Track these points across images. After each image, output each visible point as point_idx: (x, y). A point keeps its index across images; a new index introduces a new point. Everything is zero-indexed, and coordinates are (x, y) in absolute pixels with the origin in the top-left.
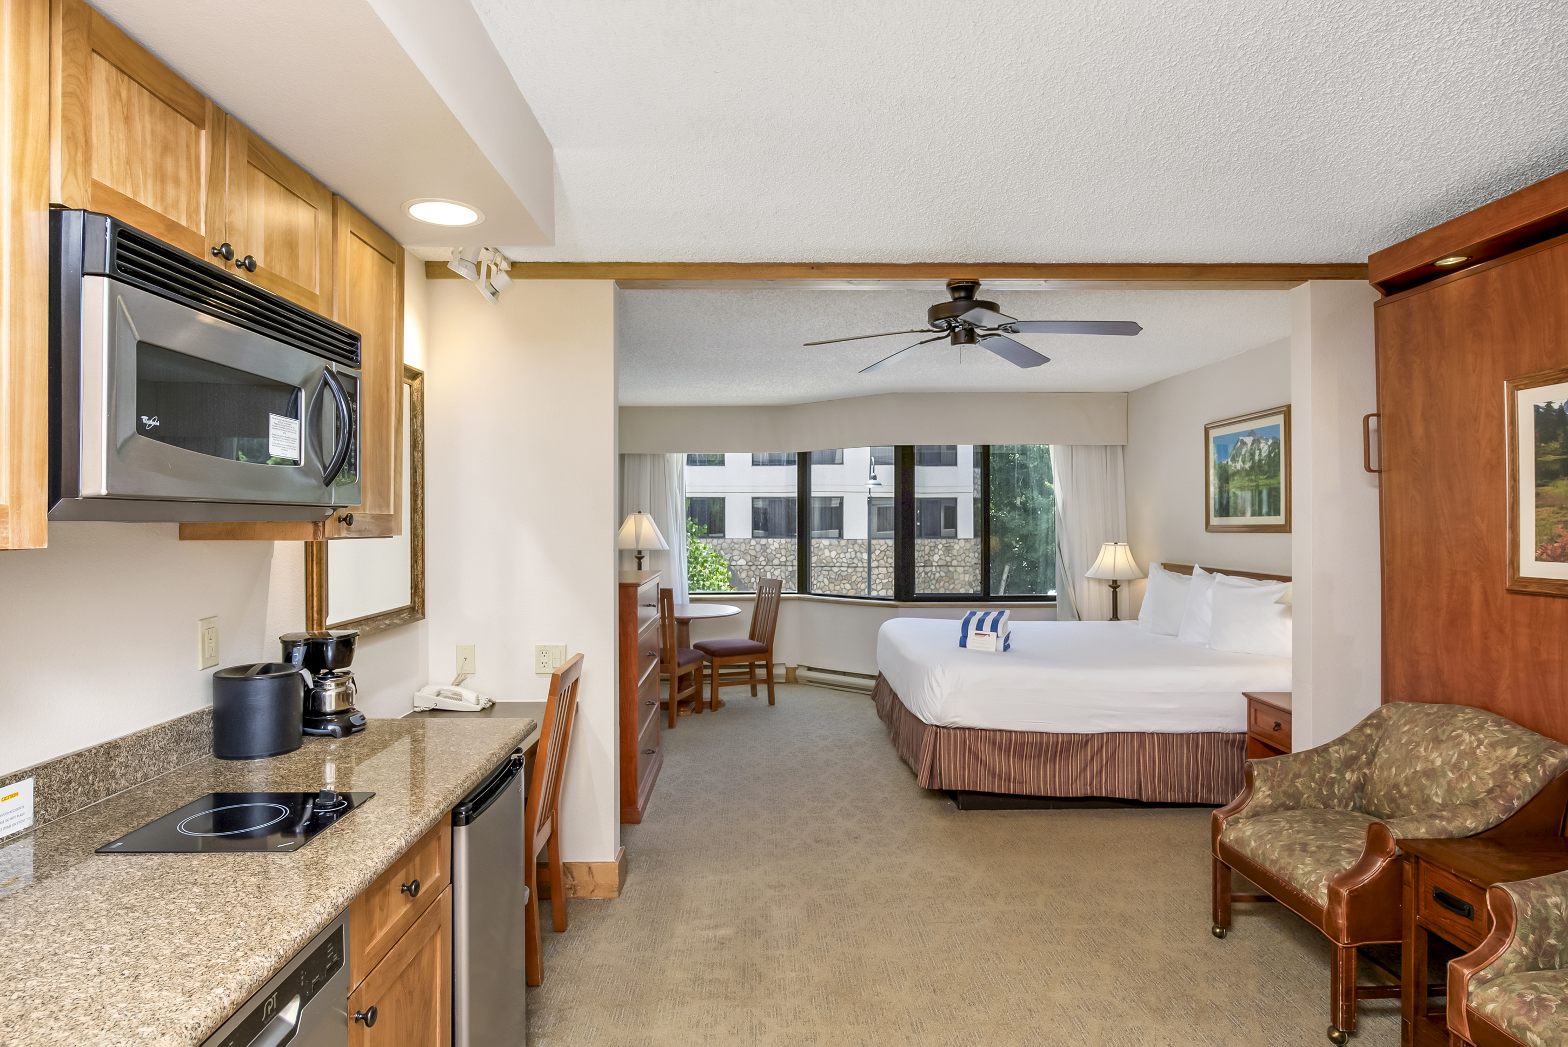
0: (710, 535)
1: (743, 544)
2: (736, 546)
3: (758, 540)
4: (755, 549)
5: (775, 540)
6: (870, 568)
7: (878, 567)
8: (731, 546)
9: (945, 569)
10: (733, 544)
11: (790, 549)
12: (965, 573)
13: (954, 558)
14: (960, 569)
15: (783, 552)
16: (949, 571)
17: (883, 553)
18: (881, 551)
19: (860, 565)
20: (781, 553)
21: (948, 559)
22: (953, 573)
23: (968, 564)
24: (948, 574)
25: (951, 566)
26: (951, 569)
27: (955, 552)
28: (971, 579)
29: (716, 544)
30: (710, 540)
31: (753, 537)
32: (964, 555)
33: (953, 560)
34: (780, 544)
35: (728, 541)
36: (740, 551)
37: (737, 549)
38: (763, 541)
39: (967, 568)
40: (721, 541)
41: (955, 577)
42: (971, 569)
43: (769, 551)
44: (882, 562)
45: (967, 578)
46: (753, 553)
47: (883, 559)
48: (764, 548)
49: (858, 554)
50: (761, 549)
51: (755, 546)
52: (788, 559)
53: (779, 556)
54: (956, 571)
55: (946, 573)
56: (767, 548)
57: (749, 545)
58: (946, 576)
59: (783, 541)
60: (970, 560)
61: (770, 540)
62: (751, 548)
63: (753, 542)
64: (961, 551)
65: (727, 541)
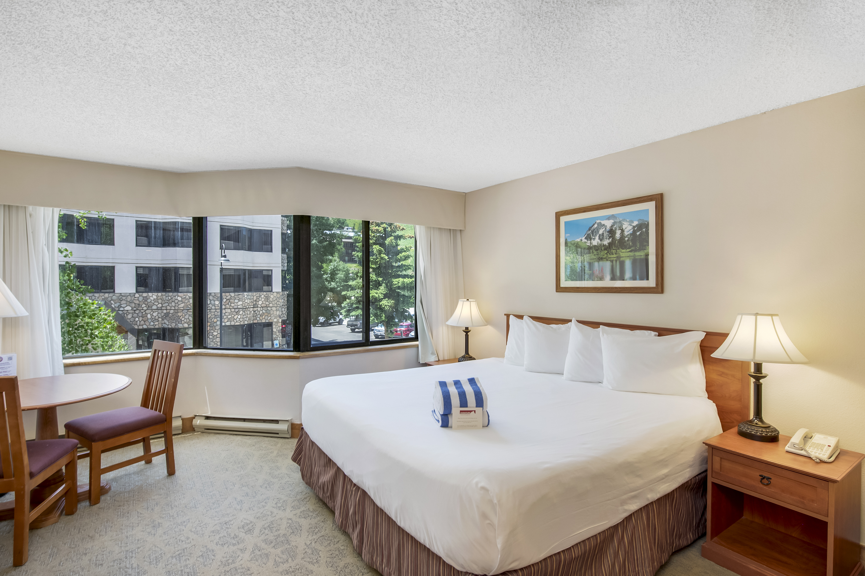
0: (103, 291)
1: (129, 297)
2: (124, 298)
3: (141, 294)
4: (138, 300)
5: (154, 293)
6: (221, 309)
7: (225, 309)
8: (120, 298)
9: (266, 309)
10: (121, 297)
11: (164, 299)
12: (276, 310)
13: (270, 302)
14: (274, 309)
15: (160, 301)
16: (268, 310)
17: (228, 301)
18: (227, 300)
19: (213, 308)
20: (158, 302)
21: (267, 303)
22: (270, 311)
23: (279, 306)
24: (267, 311)
25: (269, 307)
26: (269, 308)
27: (271, 299)
28: (280, 314)
29: (108, 296)
30: (103, 294)
31: (137, 292)
32: (276, 301)
33: (270, 303)
34: (157, 296)
35: (118, 295)
36: (127, 301)
37: (125, 300)
38: (145, 295)
39: (278, 308)
40: (111, 295)
41: (271, 313)
42: (280, 308)
43: (149, 301)
44: (228, 306)
45: (278, 313)
46: (137, 302)
47: (228, 304)
48: (146, 299)
49: (212, 302)
50: (143, 299)
51: (138, 297)
52: (163, 305)
53: (157, 303)
54: (272, 310)
55: (266, 311)
56: (148, 299)
57: (134, 297)
58: (266, 312)
59: (160, 294)
60: (279, 303)
61: (150, 294)
62: (135, 299)
63: (137, 295)
64: (275, 299)
65: (116, 295)
